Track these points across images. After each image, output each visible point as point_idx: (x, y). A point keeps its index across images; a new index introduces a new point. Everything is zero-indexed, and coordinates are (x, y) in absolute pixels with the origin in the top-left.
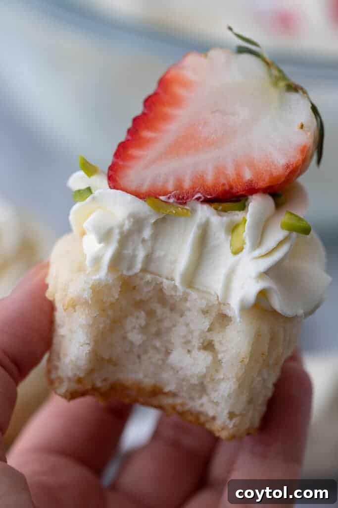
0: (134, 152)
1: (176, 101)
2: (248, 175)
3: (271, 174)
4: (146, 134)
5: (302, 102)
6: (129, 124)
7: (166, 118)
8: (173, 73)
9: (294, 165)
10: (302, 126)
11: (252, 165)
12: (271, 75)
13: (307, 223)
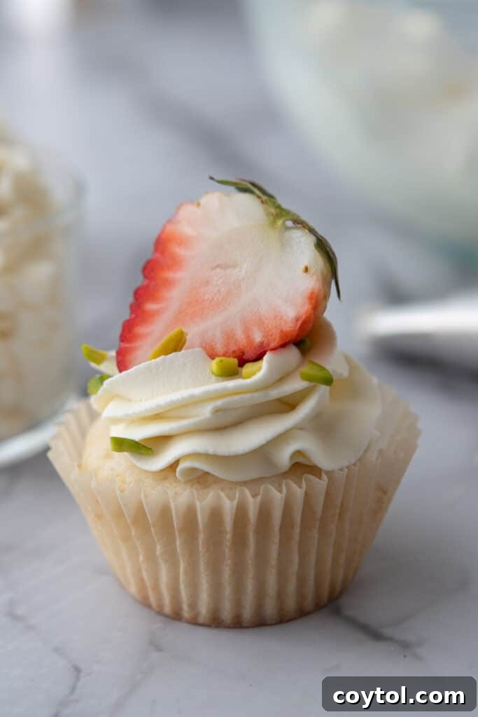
0: (140, 330)
1: (175, 263)
2: (258, 337)
3: (282, 331)
4: (150, 306)
5: (303, 239)
6: (131, 299)
7: (168, 283)
8: (170, 228)
9: (304, 317)
10: (306, 270)
11: (260, 323)
12: (269, 214)
13: (328, 372)
